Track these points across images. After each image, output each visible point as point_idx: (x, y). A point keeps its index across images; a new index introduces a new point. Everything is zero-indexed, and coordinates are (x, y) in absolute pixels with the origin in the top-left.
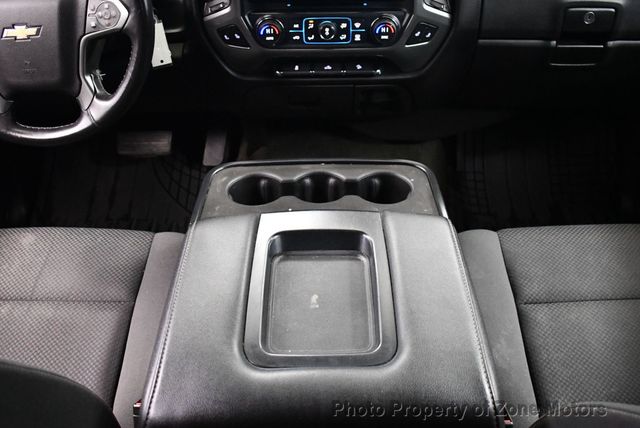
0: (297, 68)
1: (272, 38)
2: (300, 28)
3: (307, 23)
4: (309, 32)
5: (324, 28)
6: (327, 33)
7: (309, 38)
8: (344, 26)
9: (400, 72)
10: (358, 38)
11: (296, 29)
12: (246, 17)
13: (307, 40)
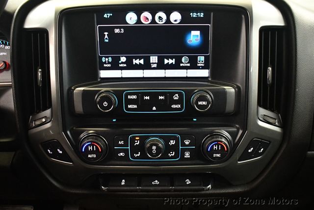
0: (123, 183)
1: (95, 156)
2: (126, 144)
3: (133, 140)
4: (135, 149)
5: (152, 145)
6: (154, 151)
7: (136, 155)
8: (172, 142)
9: (230, 185)
10: (187, 155)
11: (121, 145)
12: (68, 132)
13: (133, 157)
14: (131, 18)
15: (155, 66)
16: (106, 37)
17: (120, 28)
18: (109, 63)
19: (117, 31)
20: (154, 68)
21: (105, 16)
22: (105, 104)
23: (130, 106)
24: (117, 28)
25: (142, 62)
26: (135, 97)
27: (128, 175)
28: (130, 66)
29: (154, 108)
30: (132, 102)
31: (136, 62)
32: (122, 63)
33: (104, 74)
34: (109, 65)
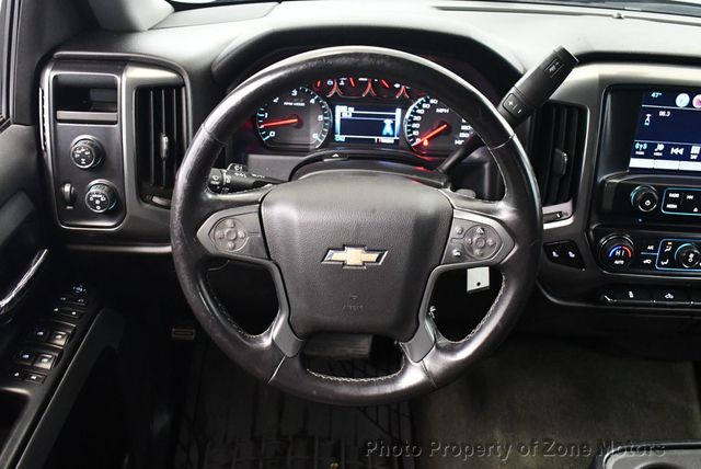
0: (631, 295)
1: (622, 262)
2: (655, 250)
3: (664, 246)
4: (664, 256)
6: (690, 260)
7: (663, 263)
11: (650, 251)
12: (591, 233)
13: (659, 265)
14: (682, 100)
15: (695, 157)
16: (648, 119)
17: (666, 110)
18: (643, 150)
19: (662, 114)
20: (693, 160)
21: (653, 95)
22: (648, 203)
23: (668, 206)
24: (663, 110)
25: (681, 151)
26: (677, 195)
27: (638, 286)
28: (667, 156)
29: (696, 210)
30: (673, 201)
31: (675, 151)
32: (659, 151)
33: (634, 163)
34: (642, 153)
